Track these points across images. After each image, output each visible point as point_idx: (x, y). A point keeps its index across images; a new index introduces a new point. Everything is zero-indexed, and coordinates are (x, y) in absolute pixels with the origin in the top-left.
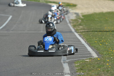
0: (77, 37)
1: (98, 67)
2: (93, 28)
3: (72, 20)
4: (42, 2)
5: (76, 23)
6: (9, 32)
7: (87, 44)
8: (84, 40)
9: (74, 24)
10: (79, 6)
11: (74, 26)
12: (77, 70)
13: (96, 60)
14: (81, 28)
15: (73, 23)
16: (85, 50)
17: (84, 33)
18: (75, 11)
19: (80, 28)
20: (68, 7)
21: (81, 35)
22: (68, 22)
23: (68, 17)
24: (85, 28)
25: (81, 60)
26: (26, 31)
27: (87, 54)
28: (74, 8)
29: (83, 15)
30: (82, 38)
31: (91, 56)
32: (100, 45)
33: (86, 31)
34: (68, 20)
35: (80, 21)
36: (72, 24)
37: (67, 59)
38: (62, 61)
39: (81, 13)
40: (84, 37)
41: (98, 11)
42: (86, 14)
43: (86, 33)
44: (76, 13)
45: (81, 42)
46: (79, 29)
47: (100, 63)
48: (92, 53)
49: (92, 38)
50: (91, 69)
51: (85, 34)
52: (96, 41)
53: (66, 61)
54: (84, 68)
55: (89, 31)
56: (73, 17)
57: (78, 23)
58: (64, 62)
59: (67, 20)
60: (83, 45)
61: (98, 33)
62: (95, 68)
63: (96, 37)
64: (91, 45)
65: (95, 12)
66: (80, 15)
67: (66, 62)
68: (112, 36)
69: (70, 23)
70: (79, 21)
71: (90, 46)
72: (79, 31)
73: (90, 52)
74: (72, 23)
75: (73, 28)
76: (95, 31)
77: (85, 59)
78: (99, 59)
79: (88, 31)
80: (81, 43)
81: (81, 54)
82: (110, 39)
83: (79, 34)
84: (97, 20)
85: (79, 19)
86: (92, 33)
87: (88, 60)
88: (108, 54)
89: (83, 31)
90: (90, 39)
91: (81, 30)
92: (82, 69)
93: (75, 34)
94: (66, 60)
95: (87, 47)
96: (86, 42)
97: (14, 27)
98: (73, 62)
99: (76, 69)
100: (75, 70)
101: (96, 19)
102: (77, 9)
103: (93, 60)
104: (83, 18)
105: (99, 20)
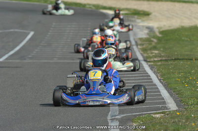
0: (145, 71)
2: (176, 53)
3: (141, 39)
4: (90, 8)
5: (148, 44)
6: (24, 61)
7: (161, 85)
8: (157, 76)
10: (153, 14)
11: (144, 50)
13: (173, 115)
14: (155, 53)
15: (143, 45)
16: (156, 95)
17: (159, 63)
18: (146, 24)
19: (154, 54)
20: (136, 16)
21: (153, 68)
22: (133, 43)
23: (135, 35)
24: (162, 54)
25: (145, 114)
26: (55, 59)
27: (159, 103)
28: (145, 18)
29: (161, 30)
30: (154, 72)
31: (166, 108)
32: (185, 87)
33: (164, 59)
34: (134, 39)
35: (155, 40)
36: (139, 47)
37: (119, 113)
38: (109, 118)
39: (158, 28)
40: (158, 70)
41: (187, 23)
42: (166, 28)
43: (163, 63)
44: (148, 28)
45: (151, 79)
46: (151, 55)
47: (179, 121)
48: (169, 101)
49: (172, 72)
51: (161, 65)
52: (179, 78)
53: (117, 117)
55: (169, 59)
56: (143, 34)
57: (151, 44)
58: (112, 120)
59: (132, 39)
60: (155, 85)
61: (186, 63)
63: (181, 71)
64: (169, 85)
65: (183, 25)
66: (156, 30)
67: (117, 119)
69: (137, 45)
70: (153, 41)
71: (167, 87)
72: (152, 60)
73: (164, 99)
74: (140, 45)
78: (178, 114)
79: (167, 59)
80: (152, 82)
81: (147, 104)
83: (149, 66)
84: (186, 39)
85: (154, 37)
86: (174, 63)
87: (158, 116)
88: (197, 104)
89: (159, 59)
90: (169, 76)
91: (155, 57)
95: (160, 90)
96: (160, 80)
97: (34, 52)
98: (130, 119)
101: (183, 38)
102: (151, 20)
103: (168, 115)
104: (160, 36)
105: (189, 40)
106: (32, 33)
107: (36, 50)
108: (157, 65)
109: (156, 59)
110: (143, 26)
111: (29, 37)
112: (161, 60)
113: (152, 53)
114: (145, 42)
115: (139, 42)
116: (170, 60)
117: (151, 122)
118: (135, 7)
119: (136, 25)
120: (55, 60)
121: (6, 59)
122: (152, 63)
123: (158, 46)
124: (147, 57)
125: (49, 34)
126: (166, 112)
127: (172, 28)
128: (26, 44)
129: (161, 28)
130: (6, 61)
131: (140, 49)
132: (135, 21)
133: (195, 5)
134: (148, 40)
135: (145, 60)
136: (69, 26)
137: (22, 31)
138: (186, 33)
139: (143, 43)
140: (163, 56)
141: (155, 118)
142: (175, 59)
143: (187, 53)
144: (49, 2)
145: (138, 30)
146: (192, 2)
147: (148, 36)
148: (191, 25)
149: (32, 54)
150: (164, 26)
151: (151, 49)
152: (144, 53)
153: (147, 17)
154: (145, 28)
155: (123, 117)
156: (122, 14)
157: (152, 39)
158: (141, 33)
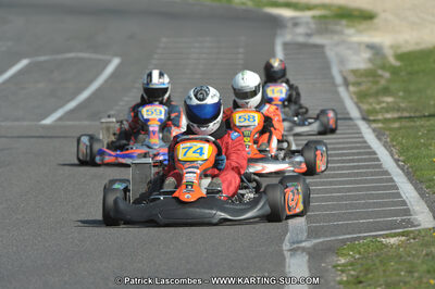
0: (365, 142)
1: (429, 272)
2: (432, 102)
3: (355, 72)
4: (242, 3)
5: (368, 82)
7: (401, 172)
8: (390, 152)
9: (363, 87)
10: (383, 16)
11: (361, 97)
12: (340, 283)
13: (427, 238)
14: (388, 103)
15: (359, 84)
16: (389, 196)
17: (396, 125)
18: (366, 38)
19: (384, 105)
20: (344, 22)
21: (384, 135)
22: (339, 79)
23: (342, 61)
24: (403, 105)
25: (365, 238)
27: (396, 213)
28: (364, 25)
29: (400, 51)
30: (385, 145)
31: (410, 223)
33: (405, 114)
34: (341, 72)
35: (387, 75)
36: (352, 89)
37: (308, 237)
38: (286, 246)
39: (392, 47)
40: (392, 140)
43: (404, 123)
44: (370, 47)
45: (378, 160)
46: (378, 107)
48: (417, 208)
49: (424, 144)
50: (400, 281)
51: (400, 128)
53: (303, 244)
54: (370, 276)
55: (417, 114)
56: (360, 61)
57: (377, 83)
58: (294, 251)
59: (335, 72)
60: (387, 173)
62: (416, 275)
64: (418, 173)
66: (389, 53)
67: (304, 249)
69: (346, 83)
70: (381, 76)
71: (412, 176)
72: (380, 117)
73: (406, 204)
74: (355, 84)
75: (356, 104)
79: (412, 115)
80: (380, 166)
81: (368, 215)
83: (374, 130)
85: (383, 67)
86: (428, 123)
87: (392, 241)
89: (396, 115)
90: (416, 152)
91: (387, 112)
92: (360, 282)
93: (359, 129)
94: (301, 242)
95: (399, 184)
96: (397, 161)
98: (333, 249)
99: (338, 279)
100: (332, 284)
102: (377, 29)
103: (414, 239)
104: (398, 64)
106: (116, 62)
107: (126, 99)
108: (391, 129)
109: (389, 116)
110: (360, 44)
111: (110, 69)
112: (400, 118)
113: (379, 103)
114: (364, 79)
115: (351, 78)
116: (420, 117)
117: (377, 256)
118: (342, 1)
119: (343, 42)
121: (60, 119)
122: (380, 125)
123: (393, 87)
124: (370, 112)
125: (153, 62)
126: (412, 232)
127: (423, 46)
129: (399, 47)
130: (60, 123)
131: (355, 93)
132: (341, 33)
134: (371, 74)
135: (364, 119)
136: (197, 45)
137: (94, 56)
139: (360, 80)
140: (404, 110)
141: (386, 246)
142: (430, 116)
145: (350, 52)
147: (370, 66)
149: (117, 108)
150: (407, 42)
151: (377, 94)
152: (362, 102)
153: (369, 22)
154: (363, 48)
155: (316, 245)
156: (314, 17)
157: (380, 72)
158: (355, 58)
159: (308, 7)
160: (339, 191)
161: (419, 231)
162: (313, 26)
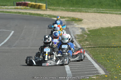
2: (99, 43)
3: (77, 35)
4: (46, 17)
5: (81, 38)
7: (94, 61)
8: (90, 56)
10: (84, 20)
11: (80, 42)
13: (104, 77)
17: (90, 49)
18: (80, 26)
19: (86, 44)
20: (74, 22)
21: (87, 51)
22: (73, 37)
23: (74, 32)
27: (94, 71)
28: (79, 23)
29: (89, 30)
30: (88, 54)
31: (98, 73)
32: (107, 62)
34: (74, 35)
35: (86, 36)
36: (77, 39)
39: (87, 28)
40: (90, 53)
41: (104, 25)
42: (92, 29)
43: (92, 49)
44: (81, 28)
48: (99, 70)
49: (99, 54)
52: (103, 57)
55: (96, 46)
56: (79, 32)
57: (84, 38)
59: (72, 35)
60: (90, 61)
61: (105, 48)
63: (103, 53)
64: (98, 61)
65: (102, 26)
66: (86, 30)
68: (120, 52)
69: (75, 38)
70: (85, 36)
71: (97, 62)
73: (96, 69)
75: (79, 43)
76: (102, 47)
77: (92, 76)
78: (106, 76)
79: (94, 46)
80: (88, 59)
81: (87, 71)
82: (118, 55)
86: (99, 49)
87: (94, 77)
88: (116, 71)
90: (97, 56)
95: (94, 64)
96: (92, 58)
97: (16, 43)
98: (79, 79)
101: (103, 35)
102: (83, 24)
103: (100, 77)
104: (89, 33)
105: (106, 35)
106: (13, 32)
109: (87, 47)
110: (78, 27)
111: (11, 34)
112: (91, 47)
113: (85, 43)
114: (80, 37)
115: (77, 37)
118: (73, 16)
119: (74, 27)
120: (29, 48)
121: (0, 47)
123: (88, 39)
124: (83, 46)
125: (23, 32)
126: (99, 75)
128: (10, 38)
129: (89, 28)
131: (78, 41)
132: (74, 25)
133: (109, 15)
136: (34, 28)
138: (104, 32)
139: (79, 37)
140: (92, 45)
141: (93, 79)
143: (105, 43)
144: (21, 13)
145: (76, 30)
146: (107, 13)
147: (81, 33)
148: (107, 26)
150: (91, 27)
151: (84, 41)
154: (79, 29)
156: (65, 20)
157: (84, 35)
158: (77, 31)
159: (64, 18)
160: (78, 65)
161: (101, 75)
162: (65, 23)
